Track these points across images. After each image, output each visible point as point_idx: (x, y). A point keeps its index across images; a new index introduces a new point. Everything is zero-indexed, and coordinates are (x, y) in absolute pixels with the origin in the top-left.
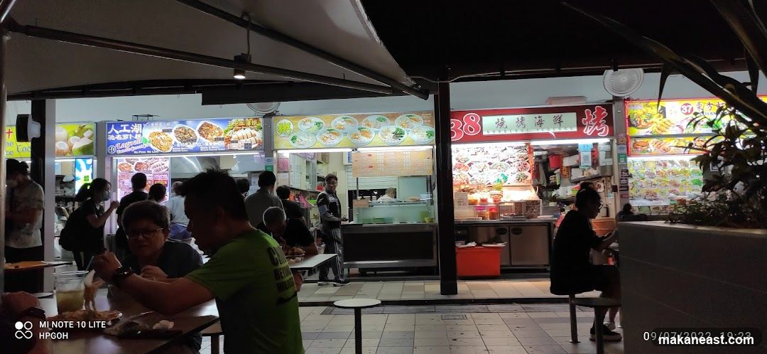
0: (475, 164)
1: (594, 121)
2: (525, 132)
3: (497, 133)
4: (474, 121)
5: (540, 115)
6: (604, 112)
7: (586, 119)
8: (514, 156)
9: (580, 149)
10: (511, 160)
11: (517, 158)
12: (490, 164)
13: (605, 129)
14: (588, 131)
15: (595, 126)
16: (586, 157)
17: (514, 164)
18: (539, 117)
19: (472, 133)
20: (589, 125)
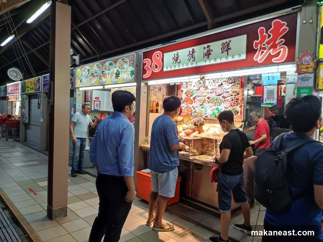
0: (198, 98)
1: (268, 43)
2: (194, 65)
3: (173, 69)
4: (158, 58)
5: (209, 44)
6: (284, 27)
7: (258, 42)
8: (228, 90)
9: (264, 82)
10: (225, 95)
11: (231, 93)
12: (209, 98)
13: (284, 51)
14: (260, 58)
15: (270, 49)
16: (271, 92)
17: (228, 98)
18: (208, 47)
19: (157, 71)
20: (261, 48)
